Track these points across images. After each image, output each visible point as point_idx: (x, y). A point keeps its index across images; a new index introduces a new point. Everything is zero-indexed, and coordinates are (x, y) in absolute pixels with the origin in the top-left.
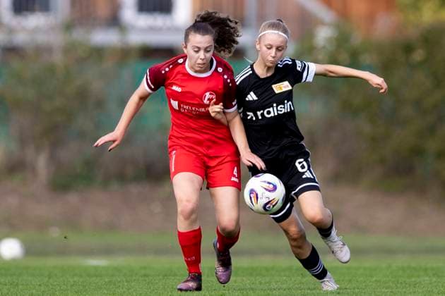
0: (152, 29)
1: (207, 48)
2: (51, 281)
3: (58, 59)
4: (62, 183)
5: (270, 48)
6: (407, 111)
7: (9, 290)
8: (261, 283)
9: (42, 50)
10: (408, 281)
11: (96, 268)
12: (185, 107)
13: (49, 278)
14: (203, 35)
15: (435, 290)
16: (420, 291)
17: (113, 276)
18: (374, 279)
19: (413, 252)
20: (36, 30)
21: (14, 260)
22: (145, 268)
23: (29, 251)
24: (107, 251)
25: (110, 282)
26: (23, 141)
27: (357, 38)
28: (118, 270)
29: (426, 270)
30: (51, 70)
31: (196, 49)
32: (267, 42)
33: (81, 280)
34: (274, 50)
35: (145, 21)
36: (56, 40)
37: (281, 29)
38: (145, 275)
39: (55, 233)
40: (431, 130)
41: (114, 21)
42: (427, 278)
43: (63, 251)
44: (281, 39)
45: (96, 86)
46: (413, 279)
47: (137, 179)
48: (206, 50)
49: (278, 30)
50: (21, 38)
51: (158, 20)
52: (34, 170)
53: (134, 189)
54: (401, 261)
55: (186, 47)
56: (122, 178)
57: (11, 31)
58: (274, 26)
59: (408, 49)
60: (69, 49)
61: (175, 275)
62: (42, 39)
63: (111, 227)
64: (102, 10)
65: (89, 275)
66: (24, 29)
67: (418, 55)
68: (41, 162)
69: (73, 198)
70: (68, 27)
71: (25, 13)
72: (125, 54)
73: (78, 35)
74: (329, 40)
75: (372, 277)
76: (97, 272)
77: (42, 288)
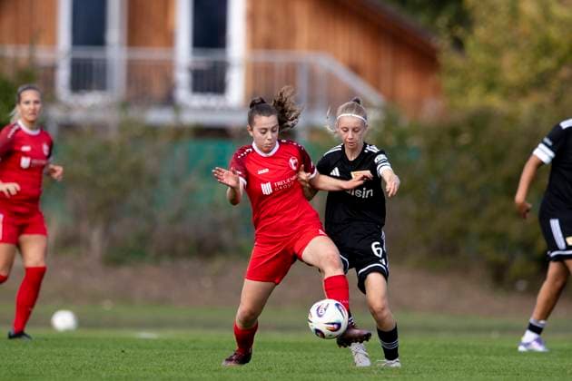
0: (205, 109)
1: (273, 128)
2: (104, 352)
3: (113, 136)
4: (116, 257)
5: (346, 130)
6: (452, 193)
7: (61, 360)
8: (307, 358)
9: (98, 128)
10: (450, 358)
11: (147, 340)
12: (279, 184)
13: (101, 350)
14: (269, 116)
15: (476, 367)
16: (462, 368)
17: (163, 348)
18: (417, 356)
19: (456, 331)
20: (93, 108)
21: (67, 331)
22: (194, 342)
23: (82, 323)
24: (158, 325)
25: (160, 355)
26: (78, 215)
27: (405, 122)
28: (168, 342)
29: (468, 348)
30: (107, 147)
31: (263, 131)
32: (343, 126)
33: (133, 352)
34: (350, 132)
35: (198, 101)
36: (112, 117)
37: (354, 111)
38: (195, 349)
39: (107, 306)
40: (476, 212)
41: (169, 100)
42: (468, 356)
43: (115, 324)
44: (355, 120)
45: (151, 163)
46: (455, 357)
47: (188, 254)
48: (273, 131)
49: (351, 112)
50: (77, 116)
51: (211, 101)
52: (88, 245)
53: (186, 265)
54: (443, 339)
55: (252, 130)
56: (173, 253)
57: (69, 108)
58: (350, 108)
59: (454, 132)
60: (124, 127)
61: (224, 349)
62: (99, 116)
63: (162, 301)
64: (157, 89)
65: (139, 347)
66: (80, 106)
67: (465, 139)
68: (96, 237)
69: (125, 272)
70: (125, 105)
71: (83, 91)
72: (179, 132)
73: (134, 113)
74: (377, 123)
75: (415, 353)
76: (148, 345)
77: (95, 359)
